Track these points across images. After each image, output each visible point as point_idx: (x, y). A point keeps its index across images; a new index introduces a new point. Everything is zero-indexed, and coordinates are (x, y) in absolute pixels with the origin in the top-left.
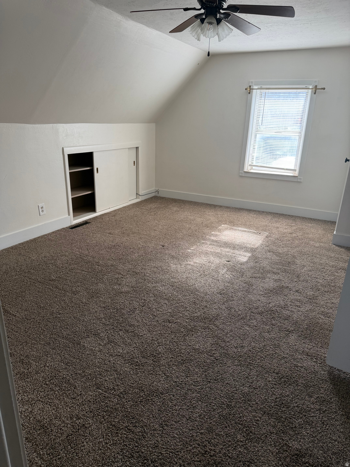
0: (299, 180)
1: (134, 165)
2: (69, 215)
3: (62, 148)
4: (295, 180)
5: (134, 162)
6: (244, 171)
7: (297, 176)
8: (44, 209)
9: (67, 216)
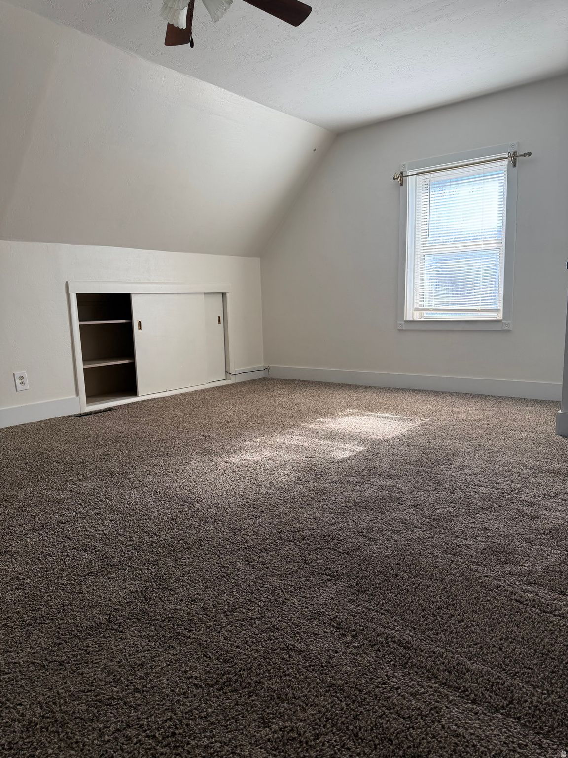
0: (505, 328)
1: (220, 323)
2: (78, 394)
3: (65, 282)
4: (498, 327)
5: (219, 317)
6: (405, 321)
7: (501, 321)
8: (25, 380)
9: (75, 396)
